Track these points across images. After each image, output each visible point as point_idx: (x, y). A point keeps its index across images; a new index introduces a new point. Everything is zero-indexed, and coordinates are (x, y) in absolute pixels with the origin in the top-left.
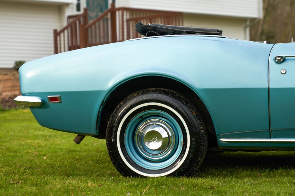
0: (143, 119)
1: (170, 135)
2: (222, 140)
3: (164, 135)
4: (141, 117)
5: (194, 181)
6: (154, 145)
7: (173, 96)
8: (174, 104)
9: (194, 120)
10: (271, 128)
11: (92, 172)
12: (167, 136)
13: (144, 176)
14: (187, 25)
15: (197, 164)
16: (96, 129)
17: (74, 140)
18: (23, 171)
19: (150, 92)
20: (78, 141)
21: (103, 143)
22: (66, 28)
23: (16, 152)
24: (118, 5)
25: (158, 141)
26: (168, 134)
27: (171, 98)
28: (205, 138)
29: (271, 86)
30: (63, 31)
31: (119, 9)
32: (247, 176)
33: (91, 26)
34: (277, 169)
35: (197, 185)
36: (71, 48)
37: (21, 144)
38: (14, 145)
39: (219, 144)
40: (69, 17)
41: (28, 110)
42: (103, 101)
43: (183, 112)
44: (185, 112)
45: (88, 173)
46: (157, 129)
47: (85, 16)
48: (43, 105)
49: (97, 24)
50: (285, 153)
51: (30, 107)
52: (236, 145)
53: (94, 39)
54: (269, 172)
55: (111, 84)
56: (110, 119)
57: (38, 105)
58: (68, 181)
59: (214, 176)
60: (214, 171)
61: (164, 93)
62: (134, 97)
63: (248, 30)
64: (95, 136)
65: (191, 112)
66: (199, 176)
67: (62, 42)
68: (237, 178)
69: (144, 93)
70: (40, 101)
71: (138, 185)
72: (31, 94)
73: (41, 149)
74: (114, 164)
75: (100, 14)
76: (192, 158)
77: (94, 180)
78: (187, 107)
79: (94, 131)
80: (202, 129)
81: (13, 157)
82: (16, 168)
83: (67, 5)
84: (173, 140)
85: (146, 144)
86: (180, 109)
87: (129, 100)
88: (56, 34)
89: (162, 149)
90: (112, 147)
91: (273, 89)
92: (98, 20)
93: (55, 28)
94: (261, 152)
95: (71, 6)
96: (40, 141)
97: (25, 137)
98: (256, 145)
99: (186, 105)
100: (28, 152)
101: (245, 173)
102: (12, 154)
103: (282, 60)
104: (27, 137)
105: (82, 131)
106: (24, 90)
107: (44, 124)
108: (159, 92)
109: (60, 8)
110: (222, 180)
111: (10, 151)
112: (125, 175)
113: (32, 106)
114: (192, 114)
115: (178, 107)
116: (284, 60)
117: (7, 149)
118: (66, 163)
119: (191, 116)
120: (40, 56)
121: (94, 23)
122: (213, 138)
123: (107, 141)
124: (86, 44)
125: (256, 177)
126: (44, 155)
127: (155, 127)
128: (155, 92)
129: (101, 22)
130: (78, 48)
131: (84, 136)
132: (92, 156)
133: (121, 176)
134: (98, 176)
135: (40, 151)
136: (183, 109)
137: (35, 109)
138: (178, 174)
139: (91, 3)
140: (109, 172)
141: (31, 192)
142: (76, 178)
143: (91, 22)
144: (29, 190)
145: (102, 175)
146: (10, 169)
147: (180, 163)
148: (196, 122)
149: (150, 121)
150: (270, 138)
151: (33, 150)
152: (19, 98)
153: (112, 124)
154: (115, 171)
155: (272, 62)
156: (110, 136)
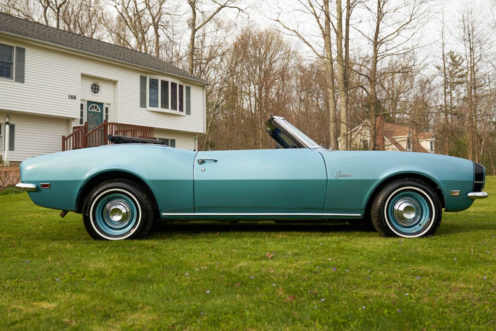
0: (109, 200)
1: (128, 211)
2: (163, 214)
3: (124, 211)
4: (108, 199)
5: (143, 242)
6: (117, 218)
7: (131, 184)
8: (131, 189)
9: (144, 200)
10: (195, 206)
11: (72, 237)
12: (126, 211)
13: (108, 240)
14: (157, 136)
15: (146, 231)
16: (76, 207)
17: (60, 215)
18: (21, 237)
19: (115, 182)
20: (63, 215)
21: (80, 216)
22: (72, 135)
23: (20, 223)
24: (109, 121)
25: (119, 215)
26: (127, 210)
27: (129, 186)
28: (152, 213)
29: (195, 179)
30: (69, 137)
31: (110, 124)
32: (179, 238)
33: (89, 134)
34: (200, 233)
35: (144, 245)
36: (74, 149)
37: (26, 217)
38: (20, 217)
39: (162, 217)
40: (74, 128)
41: (26, 194)
42: (81, 188)
43: (137, 195)
44: (139, 195)
45: (70, 238)
46: (119, 207)
47: (86, 128)
48: (37, 190)
49: (94, 133)
50: (209, 222)
51: (27, 191)
52: (172, 217)
53: (91, 143)
54: (195, 235)
55: (87, 175)
56: (86, 200)
57: (33, 190)
58: (53, 244)
59: (157, 238)
60: (159, 235)
61: (125, 182)
62: (103, 185)
63: (197, 141)
64: (74, 212)
65: (143, 195)
66: (148, 239)
67: (68, 145)
68: (173, 239)
69: (110, 182)
70: (35, 187)
71: (102, 247)
72: (28, 182)
73: (40, 220)
74: (88, 231)
75: (97, 127)
76: (142, 226)
77: (71, 243)
78: (140, 192)
79: (74, 209)
80: (150, 207)
81: (17, 227)
82: (16, 235)
83: (74, 119)
84: (130, 215)
85: (111, 217)
86: (136, 194)
87: (100, 187)
88: (64, 139)
89: (121, 221)
90: (86, 220)
91: (196, 181)
92: (95, 131)
93: (63, 135)
94: (190, 222)
95: (76, 120)
96: (40, 215)
97: (29, 212)
98: (185, 217)
99: (139, 190)
100: (29, 223)
101: (179, 236)
102: (17, 224)
103: (202, 162)
104: (31, 212)
105: (65, 209)
106: (24, 179)
107: (37, 203)
108: (121, 181)
109: (67, 121)
110: (162, 241)
111: (16, 222)
112: (95, 239)
113: (29, 190)
114: (143, 197)
115: (134, 192)
116: (204, 162)
117: (13, 221)
118: (55, 231)
119: (142, 198)
120: (43, 153)
121: (92, 133)
122: (157, 212)
123: (83, 215)
124: (86, 146)
125: (185, 238)
126: (41, 225)
127: (117, 206)
128: (118, 181)
129: (97, 132)
130: (80, 148)
131: (67, 212)
132: (76, 225)
133: (93, 240)
134: (76, 240)
135: (39, 222)
136: (137, 193)
137: (31, 193)
138: (132, 238)
139: (91, 119)
140: (85, 237)
141: (21, 253)
142: (59, 242)
143: (89, 132)
144: (20, 252)
145: (79, 239)
146: (11, 236)
147: (133, 231)
148: (146, 202)
149: (114, 201)
150: (194, 212)
151: (34, 221)
152: (19, 185)
153: (87, 204)
154: (88, 236)
155: (196, 163)
156: (85, 211)
